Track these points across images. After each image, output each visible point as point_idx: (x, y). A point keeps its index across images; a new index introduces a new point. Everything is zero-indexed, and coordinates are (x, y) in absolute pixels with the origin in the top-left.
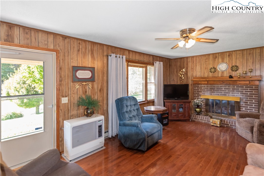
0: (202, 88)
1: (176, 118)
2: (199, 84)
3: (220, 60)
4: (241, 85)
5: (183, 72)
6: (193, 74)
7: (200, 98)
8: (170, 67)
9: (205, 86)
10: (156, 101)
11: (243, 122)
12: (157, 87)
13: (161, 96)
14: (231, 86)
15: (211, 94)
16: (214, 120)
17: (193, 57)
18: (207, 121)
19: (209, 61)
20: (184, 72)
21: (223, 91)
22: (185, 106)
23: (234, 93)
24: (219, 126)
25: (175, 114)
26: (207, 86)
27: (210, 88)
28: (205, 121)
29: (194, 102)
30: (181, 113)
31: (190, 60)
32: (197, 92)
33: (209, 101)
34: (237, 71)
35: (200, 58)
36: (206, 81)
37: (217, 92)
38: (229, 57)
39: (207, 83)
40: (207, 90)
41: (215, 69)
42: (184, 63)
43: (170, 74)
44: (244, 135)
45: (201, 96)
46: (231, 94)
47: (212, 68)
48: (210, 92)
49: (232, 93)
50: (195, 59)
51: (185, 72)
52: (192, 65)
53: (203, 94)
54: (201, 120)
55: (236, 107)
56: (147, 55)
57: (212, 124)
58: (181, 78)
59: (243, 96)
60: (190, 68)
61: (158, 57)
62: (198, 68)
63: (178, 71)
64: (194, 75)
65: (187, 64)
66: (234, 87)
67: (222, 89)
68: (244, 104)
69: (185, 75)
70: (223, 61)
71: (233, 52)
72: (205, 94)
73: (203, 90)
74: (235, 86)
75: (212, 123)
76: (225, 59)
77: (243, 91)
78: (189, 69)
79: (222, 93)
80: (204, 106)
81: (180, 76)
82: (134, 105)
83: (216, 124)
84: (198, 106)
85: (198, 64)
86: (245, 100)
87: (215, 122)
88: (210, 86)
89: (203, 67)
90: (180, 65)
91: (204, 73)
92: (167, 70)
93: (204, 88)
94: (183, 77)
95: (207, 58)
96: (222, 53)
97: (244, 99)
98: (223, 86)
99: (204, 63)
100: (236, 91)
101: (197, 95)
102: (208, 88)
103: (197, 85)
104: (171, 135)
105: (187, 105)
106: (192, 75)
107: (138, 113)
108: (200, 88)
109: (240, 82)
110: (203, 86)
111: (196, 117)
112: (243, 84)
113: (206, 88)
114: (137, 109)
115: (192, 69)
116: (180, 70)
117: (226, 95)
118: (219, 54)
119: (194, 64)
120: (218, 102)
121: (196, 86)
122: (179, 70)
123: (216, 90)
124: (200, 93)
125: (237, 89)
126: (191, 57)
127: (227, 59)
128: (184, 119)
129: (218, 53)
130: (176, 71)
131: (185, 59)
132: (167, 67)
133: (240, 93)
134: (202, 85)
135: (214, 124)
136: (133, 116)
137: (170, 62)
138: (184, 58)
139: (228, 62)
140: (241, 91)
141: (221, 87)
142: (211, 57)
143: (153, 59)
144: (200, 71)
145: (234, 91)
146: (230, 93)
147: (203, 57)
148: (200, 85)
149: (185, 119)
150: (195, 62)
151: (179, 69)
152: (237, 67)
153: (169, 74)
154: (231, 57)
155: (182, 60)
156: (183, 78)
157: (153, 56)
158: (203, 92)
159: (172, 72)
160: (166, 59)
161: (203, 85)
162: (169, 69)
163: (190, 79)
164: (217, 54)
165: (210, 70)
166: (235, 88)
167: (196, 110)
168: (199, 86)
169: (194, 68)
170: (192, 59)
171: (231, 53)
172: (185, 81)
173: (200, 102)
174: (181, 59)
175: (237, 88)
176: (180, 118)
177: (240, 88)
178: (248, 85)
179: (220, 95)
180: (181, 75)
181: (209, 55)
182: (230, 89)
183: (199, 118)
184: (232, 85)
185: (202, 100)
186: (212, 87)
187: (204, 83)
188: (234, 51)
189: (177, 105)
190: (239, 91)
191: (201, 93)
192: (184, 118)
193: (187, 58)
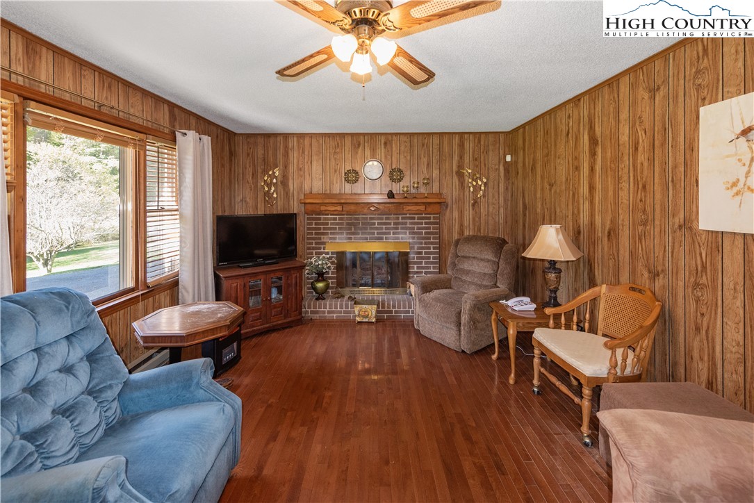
0: (327, 224)
1: (260, 327)
2: (320, 213)
3: (368, 152)
4: (410, 214)
5: (273, 176)
6: (302, 185)
7: (322, 250)
8: (231, 160)
9: (335, 219)
10: (186, 279)
11: (434, 303)
12: (189, 226)
13: (205, 257)
14: (392, 216)
15: (350, 239)
16: (364, 306)
17: (302, 136)
18: (345, 312)
19: (342, 153)
20: (276, 177)
21: (377, 228)
22: (289, 282)
23: (399, 233)
24: (374, 320)
25: (259, 314)
26: (340, 219)
27: (347, 224)
28: (340, 312)
29: (311, 263)
30: (275, 307)
31: (293, 143)
32: (316, 234)
33: (346, 258)
34: (400, 181)
35: (321, 141)
36: (337, 203)
37: (363, 234)
38: (385, 148)
39: (341, 209)
40: (340, 229)
41: (356, 173)
42: (276, 149)
43: (233, 180)
44: (438, 335)
45: (327, 246)
46: (392, 235)
47: (350, 170)
48: (347, 234)
49: (394, 233)
50: (307, 141)
51: (280, 178)
52: (301, 158)
53: (331, 239)
54: (329, 312)
55: (402, 266)
56: (145, 93)
57: (358, 319)
58: (267, 194)
59: (414, 238)
60: (295, 166)
61: (191, 117)
62: (316, 167)
63: (259, 175)
64: (307, 188)
65: (286, 155)
66: (398, 218)
67: (374, 224)
68: (416, 256)
69: (280, 188)
70: (373, 157)
71: (394, 137)
72: (335, 239)
73: (330, 229)
74: (400, 216)
75: (359, 315)
76: (378, 151)
77: (413, 228)
78: (292, 169)
79: (374, 234)
80: (333, 273)
81: (266, 189)
82: (67, 337)
83: (367, 317)
84: (321, 276)
85: (314, 158)
86: (419, 248)
87: (366, 313)
88: (347, 219)
89: (328, 167)
90: (264, 154)
91: (331, 183)
92: (223, 166)
93: (332, 224)
94: (274, 191)
95: (338, 145)
96: (371, 134)
97: (416, 246)
98: (377, 216)
99: (332, 156)
100: (402, 228)
101: (316, 243)
102: (342, 224)
103: (314, 216)
104: (263, 410)
105: (294, 276)
106: (301, 188)
107: (96, 375)
108: (323, 224)
109: (410, 208)
110: (331, 219)
111: (315, 307)
112: (413, 212)
113: (338, 224)
114: (92, 358)
115: (300, 169)
116: (265, 172)
117: (382, 239)
118: (366, 137)
119: (306, 158)
120: (365, 256)
121: (314, 219)
122: (260, 171)
123: (361, 229)
124: (322, 237)
125: (403, 224)
126: (297, 137)
127: (381, 152)
128: (285, 321)
129: (364, 134)
130: (253, 174)
131: (280, 139)
132: (222, 158)
133: (408, 231)
134: (328, 215)
135: (364, 317)
136: (54, 412)
137: (232, 145)
138: (276, 135)
139: (383, 160)
140: (410, 228)
141: (371, 219)
142: (348, 141)
143: (173, 117)
144: (321, 177)
145: (397, 228)
146: (389, 233)
147: (328, 140)
148: (323, 215)
149: (290, 319)
150: (309, 152)
151: (263, 167)
152: (401, 171)
153: (230, 181)
154: (388, 146)
155: (272, 140)
156: (275, 195)
157: (172, 106)
158: (331, 234)
159: (238, 174)
160: (219, 131)
161: (331, 215)
162: (228, 165)
163: (295, 198)
164: (362, 137)
165: (345, 175)
166: (400, 220)
167: (314, 288)
168: (320, 219)
169: (306, 168)
170: (298, 141)
171: (390, 137)
172: (280, 203)
173: (327, 264)
174: (269, 137)
175: (404, 221)
176: (275, 323)
177: (408, 221)
178: (422, 214)
179: (371, 239)
180: (269, 185)
181: (343, 135)
182: (390, 224)
183: (325, 308)
184: (394, 214)
185: (328, 256)
186: (351, 219)
187: (335, 211)
188: (396, 134)
189: (265, 280)
190: (406, 228)
191: (325, 236)
192: (285, 317)
193: (286, 136)
